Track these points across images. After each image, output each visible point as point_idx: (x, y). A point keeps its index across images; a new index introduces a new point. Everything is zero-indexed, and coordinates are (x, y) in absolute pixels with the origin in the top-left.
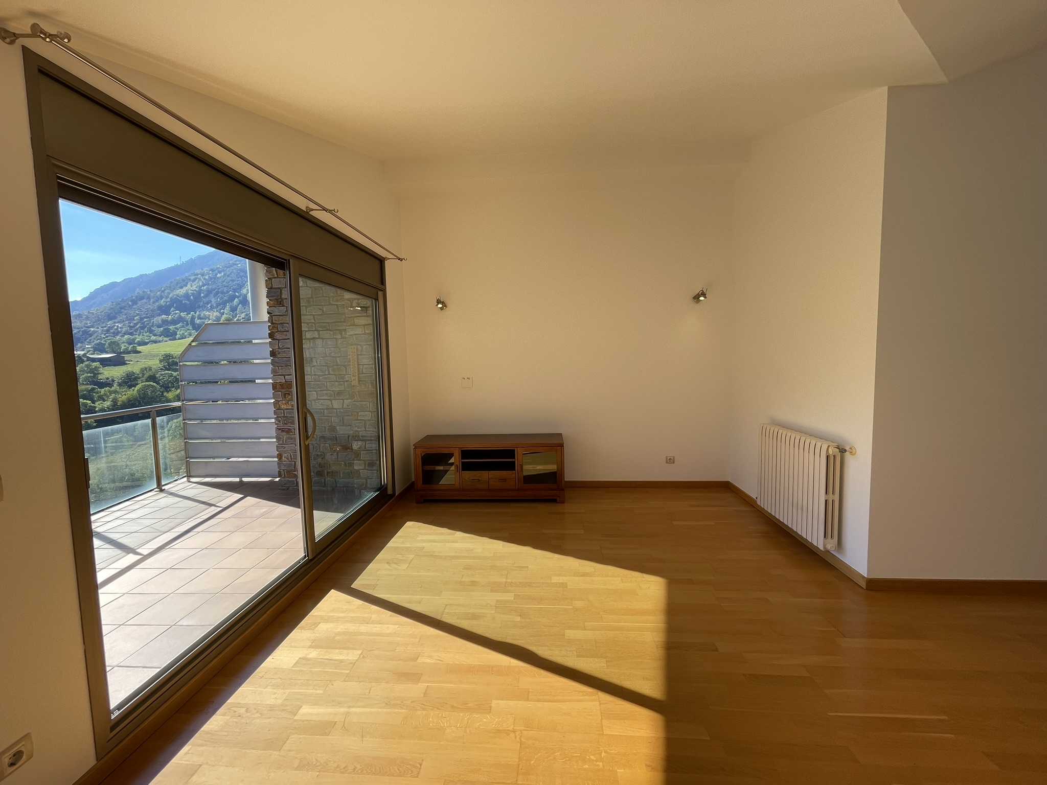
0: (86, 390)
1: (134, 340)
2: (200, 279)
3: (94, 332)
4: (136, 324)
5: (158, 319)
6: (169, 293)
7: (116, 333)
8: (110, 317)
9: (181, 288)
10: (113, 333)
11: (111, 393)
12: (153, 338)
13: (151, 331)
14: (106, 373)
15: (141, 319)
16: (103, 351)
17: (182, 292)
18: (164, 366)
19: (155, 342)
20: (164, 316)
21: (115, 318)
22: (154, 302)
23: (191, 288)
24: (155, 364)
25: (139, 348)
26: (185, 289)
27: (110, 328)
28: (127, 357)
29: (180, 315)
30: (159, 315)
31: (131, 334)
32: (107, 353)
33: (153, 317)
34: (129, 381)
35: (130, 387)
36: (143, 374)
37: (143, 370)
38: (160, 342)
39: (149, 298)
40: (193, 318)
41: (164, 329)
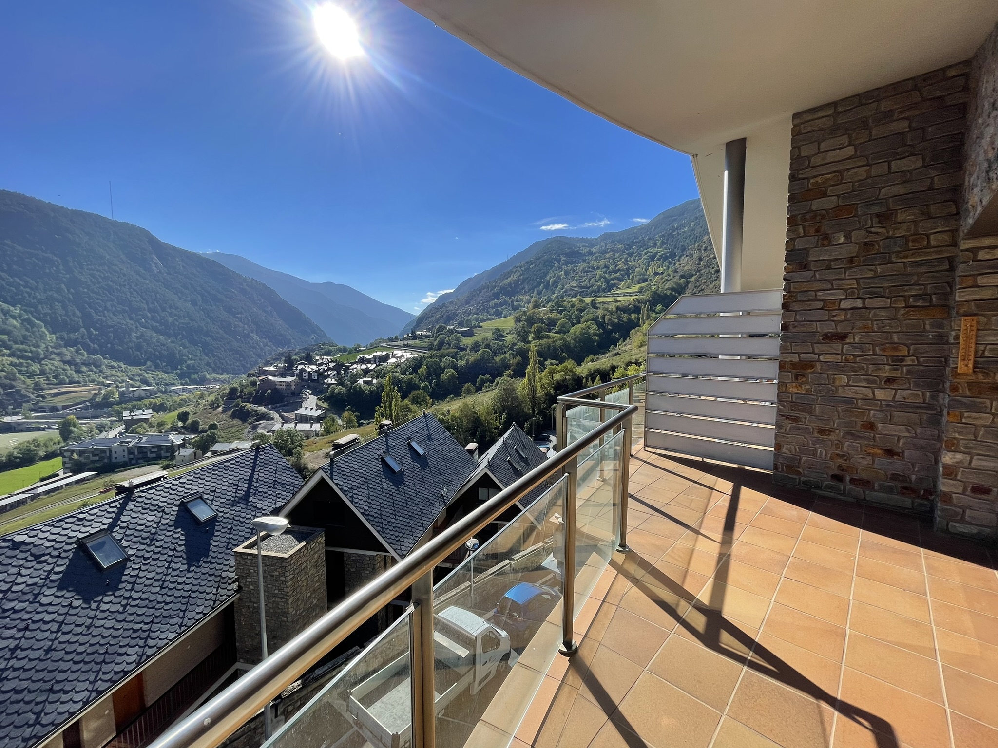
0: (454, 352)
1: (478, 318)
2: (519, 271)
3: (459, 313)
4: (480, 307)
5: (492, 303)
6: (500, 283)
7: (469, 314)
8: (467, 303)
9: (507, 278)
10: (468, 313)
11: (466, 355)
12: (489, 316)
13: (488, 312)
14: (464, 341)
15: (483, 303)
16: (463, 326)
17: (507, 281)
18: (495, 337)
19: (490, 320)
20: (496, 300)
21: (469, 303)
22: (491, 291)
23: (513, 278)
24: (489, 335)
25: (481, 324)
26: (509, 279)
27: (467, 310)
28: (475, 330)
29: (505, 300)
30: (493, 300)
31: (477, 314)
32: (465, 327)
33: (490, 301)
34: (476, 347)
35: (476, 351)
36: (483, 343)
37: (483, 340)
38: (492, 319)
39: (488, 288)
40: (513, 301)
41: (496, 310)
